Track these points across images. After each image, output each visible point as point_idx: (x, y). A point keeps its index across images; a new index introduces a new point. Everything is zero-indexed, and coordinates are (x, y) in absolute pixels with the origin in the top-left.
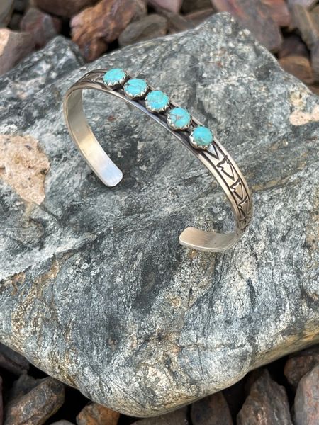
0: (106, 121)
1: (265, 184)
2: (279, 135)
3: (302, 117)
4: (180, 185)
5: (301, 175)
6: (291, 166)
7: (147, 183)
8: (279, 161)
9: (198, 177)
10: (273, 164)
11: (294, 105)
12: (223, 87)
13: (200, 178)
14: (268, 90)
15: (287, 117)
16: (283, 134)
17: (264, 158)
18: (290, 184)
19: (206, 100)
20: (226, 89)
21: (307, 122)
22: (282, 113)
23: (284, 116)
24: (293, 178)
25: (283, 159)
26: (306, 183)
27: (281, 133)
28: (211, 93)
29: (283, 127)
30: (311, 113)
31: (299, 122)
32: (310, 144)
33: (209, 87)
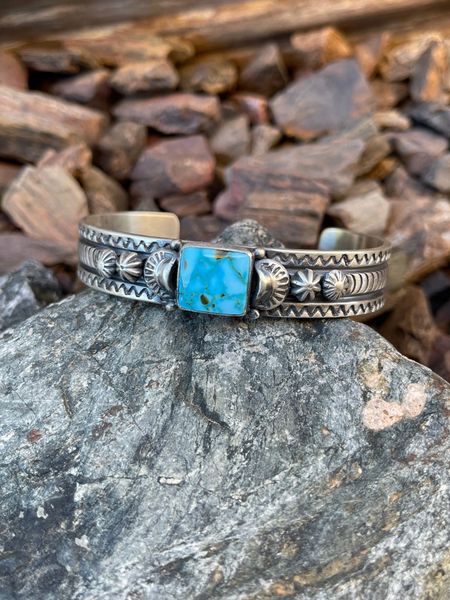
0: (25, 442)
1: (319, 571)
2: (345, 454)
3: (386, 412)
4: (149, 582)
5: (392, 547)
6: (369, 524)
7: (85, 579)
8: (345, 514)
9: (187, 559)
10: (334, 522)
11: (370, 385)
12: (240, 359)
13: (191, 563)
14: (321, 360)
15: (358, 412)
16: (351, 452)
17: (317, 508)
18: (370, 570)
19: (208, 386)
20: (246, 363)
21: (395, 420)
22: (348, 407)
23: (352, 412)
24: (377, 553)
25: (353, 509)
26: (401, 565)
27: (347, 449)
28: (219, 370)
29: (350, 436)
30: (401, 400)
31: (381, 423)
32: (405, 473)
33: (216, 360)
